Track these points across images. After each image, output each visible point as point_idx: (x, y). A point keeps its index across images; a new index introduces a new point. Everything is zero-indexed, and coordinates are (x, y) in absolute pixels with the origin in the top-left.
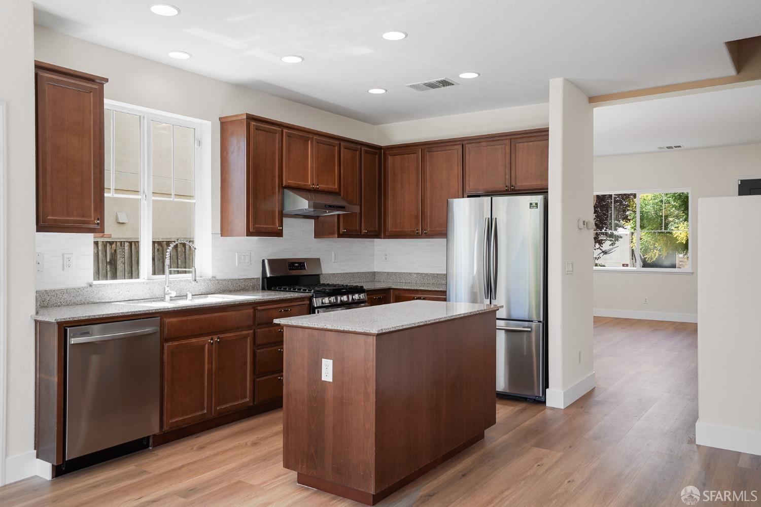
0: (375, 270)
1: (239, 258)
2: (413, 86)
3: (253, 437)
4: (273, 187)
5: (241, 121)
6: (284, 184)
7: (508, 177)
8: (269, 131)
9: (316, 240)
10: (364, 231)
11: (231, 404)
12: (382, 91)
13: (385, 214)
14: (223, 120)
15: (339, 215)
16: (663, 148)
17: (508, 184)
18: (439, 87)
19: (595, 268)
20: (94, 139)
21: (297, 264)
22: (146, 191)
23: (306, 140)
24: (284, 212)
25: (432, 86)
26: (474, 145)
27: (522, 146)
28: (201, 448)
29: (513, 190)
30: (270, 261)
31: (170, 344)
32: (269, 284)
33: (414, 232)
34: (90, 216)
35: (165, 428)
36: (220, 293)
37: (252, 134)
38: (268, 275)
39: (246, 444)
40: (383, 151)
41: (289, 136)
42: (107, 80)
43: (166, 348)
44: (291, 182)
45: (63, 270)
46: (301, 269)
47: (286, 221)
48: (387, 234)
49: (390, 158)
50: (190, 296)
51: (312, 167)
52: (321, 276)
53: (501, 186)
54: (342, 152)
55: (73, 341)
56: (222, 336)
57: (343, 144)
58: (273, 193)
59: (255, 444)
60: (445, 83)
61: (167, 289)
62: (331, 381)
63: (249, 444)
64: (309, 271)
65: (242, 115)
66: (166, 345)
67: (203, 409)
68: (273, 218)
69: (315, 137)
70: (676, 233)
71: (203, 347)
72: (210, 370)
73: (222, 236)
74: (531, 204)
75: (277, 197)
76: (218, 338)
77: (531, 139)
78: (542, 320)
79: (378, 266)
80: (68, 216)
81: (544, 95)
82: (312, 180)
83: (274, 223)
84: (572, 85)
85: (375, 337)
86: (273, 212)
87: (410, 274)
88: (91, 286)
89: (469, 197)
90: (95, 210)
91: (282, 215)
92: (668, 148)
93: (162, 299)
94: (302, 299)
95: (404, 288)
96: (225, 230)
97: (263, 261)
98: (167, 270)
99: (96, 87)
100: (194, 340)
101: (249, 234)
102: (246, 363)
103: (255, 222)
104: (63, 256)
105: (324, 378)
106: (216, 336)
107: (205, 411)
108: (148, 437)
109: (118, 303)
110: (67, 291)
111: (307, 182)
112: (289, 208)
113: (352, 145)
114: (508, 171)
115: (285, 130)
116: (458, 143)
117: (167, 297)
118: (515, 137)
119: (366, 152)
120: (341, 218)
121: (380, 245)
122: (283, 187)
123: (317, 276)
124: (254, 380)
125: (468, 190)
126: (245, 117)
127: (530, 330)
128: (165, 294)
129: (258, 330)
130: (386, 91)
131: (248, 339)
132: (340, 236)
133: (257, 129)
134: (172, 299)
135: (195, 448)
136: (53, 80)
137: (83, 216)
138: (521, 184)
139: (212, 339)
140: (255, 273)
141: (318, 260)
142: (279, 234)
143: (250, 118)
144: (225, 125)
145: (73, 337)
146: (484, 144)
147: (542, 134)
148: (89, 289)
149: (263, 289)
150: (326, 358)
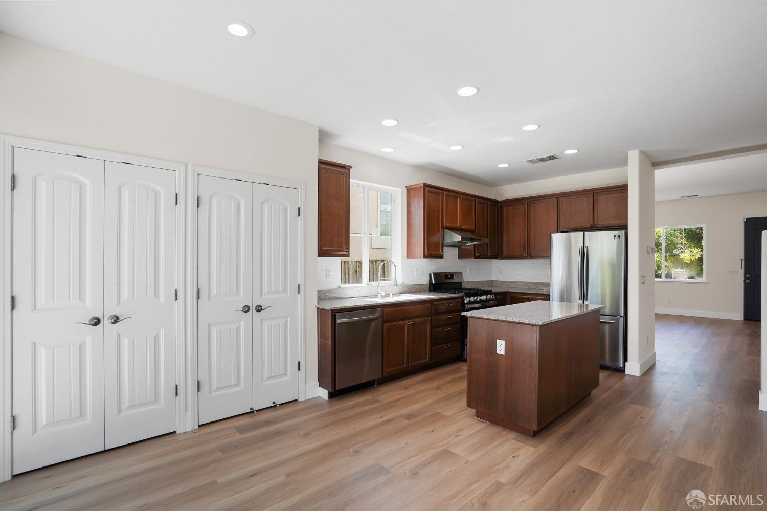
0: (493, 279)
1: (417, 272)
2: (529, 161)
3: (435, 384)
4: (439, 227)
5: (420, 188)
6: (444, 226)
7: (592, 218)
8: (436, 193)
9: (460, 260)
10: (489, 255)
11: (419, 362)
12: (507, 165)
13: (502, 243)
14: (408, 188)
15: (475, 245)
16: (685, 197)
17: (592, 223)
18: (547, 160)
19: (656, 279)
20: (345, 201)
21: (449, 276)
22: (366, 232)
23: (456, 198)
24: (444, 243)
25: (542, 160)
26: (566, 198)
27: (603, 199)
28: (406, 388)
29: (596, 227)
30: (434, 273)
31: (387, 324)
32: (433, 288)
33: (522, 255)
34: (343, 247)
35: (385, 374)
36: (406, 293)
37: (427, 195)
38: (434, 282)
39: (432, 388)
40: (500, 204)
41: (447, 196)
42: (351, 167)
43: (385, 327)
44: (448, 224)
45: (326, 278)
46: (452, 279)
47: (445, 249)
48: (503, 256)
49: (505, 209)
50: (391, 294)
51: (460, 215)
52: (462, 283)
53: (587, 225)
54: (476, 205)
55: (339, 321)
56: (414, 320)
57: (477, 200)
58: (438, 231)
59: (438, 388)
60: (552, 158)
61: (379, 290)
62: (504, 354)
63: (434, 388)
64: (456, 280)
65: (421, 184)
66: (384, 325)
67: (404, 364)
68: (438, 248)
69: (462, 196)
70: (682, 256)
71: (404, 327)
72: (408, 341)
73: (407, 258)
74: (615, 236)
75: (440, 234)
76: (413, 321)
77: (609, 193)
78: (623, 315)
79: (495, 277)
80: (332, 247)
81: (624, 162)
82: (460, 223)
83: (438, 250)
84: (644, 155)
85: (538, 327)
86: (438, 243)
87: (518, 282)
88: (340, 288)
89: (562, 232)
90: (345, 243)
91: (443, 245)
92: (688, 197)
93: (376, 297)
94: (457, 298)
95: (517, 291)
96: (409, 254)
97: (430, 274)
98: (379, 279)
99: (346, 171)
100: (400, 322)
101: (425, 257)
102: (427, 337)
103: (428, 250)
104: (326, 270)
105: (498, 352)
106: (412, 320)
107: (405, 366)
108: (375, 380)
109: (356, 299)
110: (328, 291)
111: (456, 223)
112: (448, 240)
113: (481, 200)
114: (592, 215)
115: (445, 192)
116: (553, 197)
117: (380, 296)
118: (597, 191)
119: (491, 205)
120: (476, 246)
121: (496, 264)
122: (444, 228)
123: (460, 283)
124: (431, 348)
125: (562, 227)
126: (423, 185)
127: (614, 322)
128: (378, 294)
129: (434, 317)
130: (510, 165)
131: (429, 322)
132: (476, 258)
133: (430, 192)
134: (382, 297)
135: (402, 387)
136: (326, 169)
137: (339, 247)
138: (601, 223)
139: (409, 322)
140: (425, 281)
141: (461, 273)
142: (441, 257)
143: (426, 185)
144: (410, 190)
145: (339, 319)
146: (573, 197)
147: (622, 189)
148: (339, 290)
149: (430, 291)
150: (500, 339)
